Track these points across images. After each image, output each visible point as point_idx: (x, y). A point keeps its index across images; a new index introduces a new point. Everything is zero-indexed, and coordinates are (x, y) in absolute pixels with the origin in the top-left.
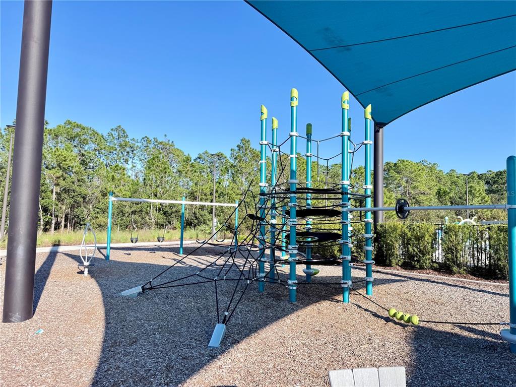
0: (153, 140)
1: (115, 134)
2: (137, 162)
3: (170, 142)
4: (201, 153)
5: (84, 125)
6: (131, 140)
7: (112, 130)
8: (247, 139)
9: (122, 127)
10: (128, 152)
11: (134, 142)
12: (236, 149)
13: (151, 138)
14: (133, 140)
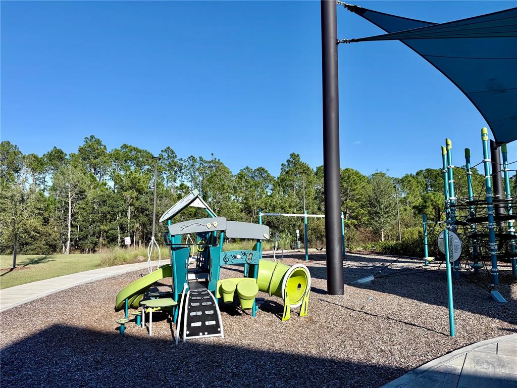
0: (198, 159)
1: (165, 155)
2: (185, 180)
3: (217, 160)
4: (243, 169)
5: (140, 148)
6: (179, 160)
7: (162, 151)
8: (296, 154)
9: (171, 148)
10: (176, 172)
11: (181, 162)
12: (286, 163)
13: (197, 157)
14: (181, 159)
